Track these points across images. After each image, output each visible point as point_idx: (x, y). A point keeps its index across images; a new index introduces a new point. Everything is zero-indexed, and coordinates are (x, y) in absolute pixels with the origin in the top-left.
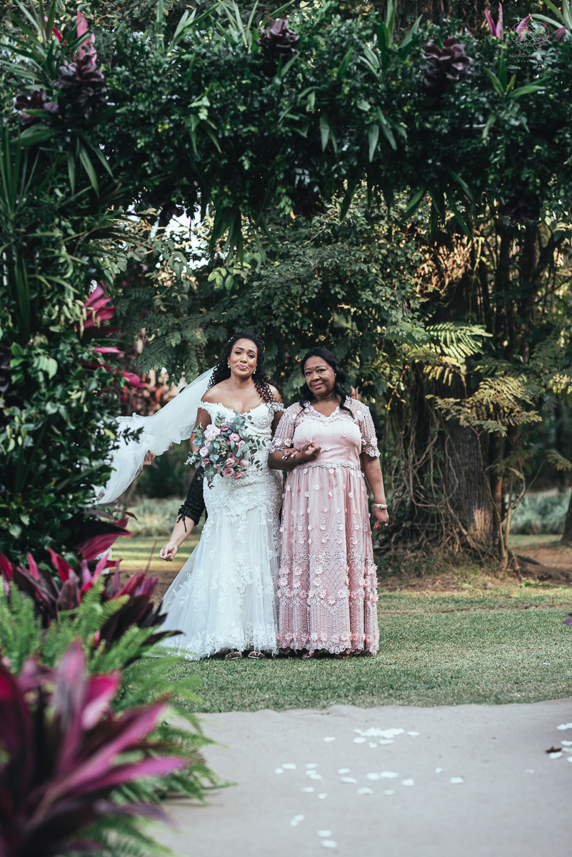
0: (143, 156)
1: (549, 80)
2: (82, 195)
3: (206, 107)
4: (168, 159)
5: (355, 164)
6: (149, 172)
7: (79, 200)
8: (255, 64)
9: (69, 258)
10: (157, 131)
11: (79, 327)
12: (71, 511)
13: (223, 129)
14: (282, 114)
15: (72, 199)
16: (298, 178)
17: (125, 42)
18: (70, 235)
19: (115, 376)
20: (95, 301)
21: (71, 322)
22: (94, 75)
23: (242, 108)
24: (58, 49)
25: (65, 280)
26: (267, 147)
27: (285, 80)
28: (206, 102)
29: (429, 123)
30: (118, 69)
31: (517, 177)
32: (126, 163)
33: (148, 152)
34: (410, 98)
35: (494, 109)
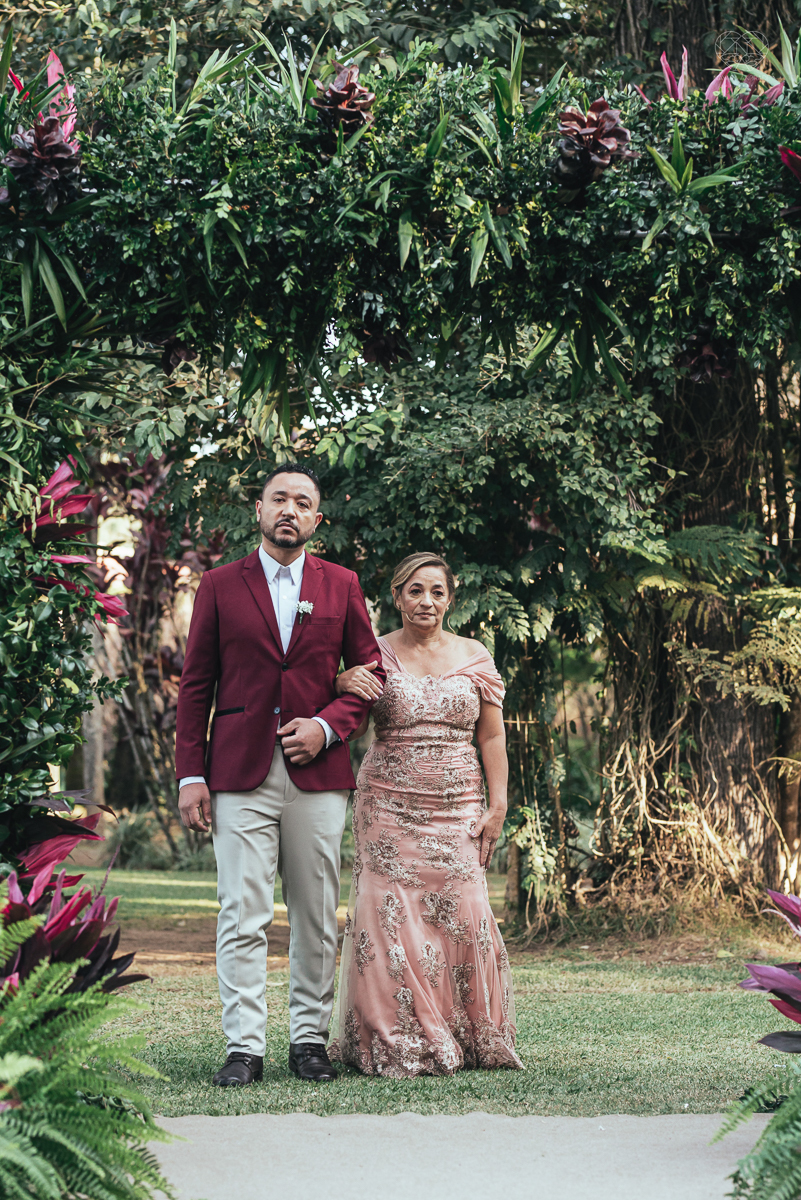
0: (132, 270)
1: (746, 166)
2: (41, 326)
3: (227, 200)
4: (171, 274)
5: (452, 287)
6: (141, 294)
7: (38, 333)
8: (307, 135)
9: (19, 421)
10: (153, 233)
11: (29, 525)
12: (10, 800)
13: (253, 232)
14: (343, 211)
15: (27, 331)
16: (366, 306)
17: (115, 98)
18: (22, 387)
19: (83, 599)
20: (57, 485)
21: (18, 517)
22: (61, 148)
23: (282, 202)
24: (14, 106)
25: (10, 453)
26: (320, 260)
27: (347, 162)
28: (227, 192)
29: (565, 227)
30: (101, 139)
31: (699, 312)
32: (108, 280)
33: (141, 264)
34: (538, 189)
35: (663, 208)
